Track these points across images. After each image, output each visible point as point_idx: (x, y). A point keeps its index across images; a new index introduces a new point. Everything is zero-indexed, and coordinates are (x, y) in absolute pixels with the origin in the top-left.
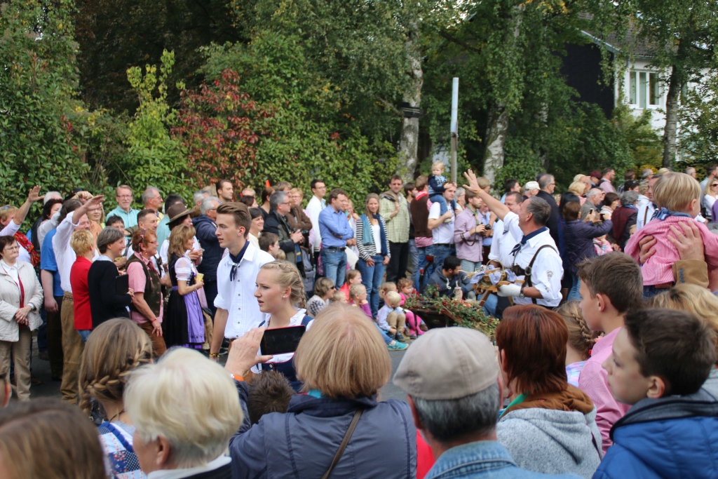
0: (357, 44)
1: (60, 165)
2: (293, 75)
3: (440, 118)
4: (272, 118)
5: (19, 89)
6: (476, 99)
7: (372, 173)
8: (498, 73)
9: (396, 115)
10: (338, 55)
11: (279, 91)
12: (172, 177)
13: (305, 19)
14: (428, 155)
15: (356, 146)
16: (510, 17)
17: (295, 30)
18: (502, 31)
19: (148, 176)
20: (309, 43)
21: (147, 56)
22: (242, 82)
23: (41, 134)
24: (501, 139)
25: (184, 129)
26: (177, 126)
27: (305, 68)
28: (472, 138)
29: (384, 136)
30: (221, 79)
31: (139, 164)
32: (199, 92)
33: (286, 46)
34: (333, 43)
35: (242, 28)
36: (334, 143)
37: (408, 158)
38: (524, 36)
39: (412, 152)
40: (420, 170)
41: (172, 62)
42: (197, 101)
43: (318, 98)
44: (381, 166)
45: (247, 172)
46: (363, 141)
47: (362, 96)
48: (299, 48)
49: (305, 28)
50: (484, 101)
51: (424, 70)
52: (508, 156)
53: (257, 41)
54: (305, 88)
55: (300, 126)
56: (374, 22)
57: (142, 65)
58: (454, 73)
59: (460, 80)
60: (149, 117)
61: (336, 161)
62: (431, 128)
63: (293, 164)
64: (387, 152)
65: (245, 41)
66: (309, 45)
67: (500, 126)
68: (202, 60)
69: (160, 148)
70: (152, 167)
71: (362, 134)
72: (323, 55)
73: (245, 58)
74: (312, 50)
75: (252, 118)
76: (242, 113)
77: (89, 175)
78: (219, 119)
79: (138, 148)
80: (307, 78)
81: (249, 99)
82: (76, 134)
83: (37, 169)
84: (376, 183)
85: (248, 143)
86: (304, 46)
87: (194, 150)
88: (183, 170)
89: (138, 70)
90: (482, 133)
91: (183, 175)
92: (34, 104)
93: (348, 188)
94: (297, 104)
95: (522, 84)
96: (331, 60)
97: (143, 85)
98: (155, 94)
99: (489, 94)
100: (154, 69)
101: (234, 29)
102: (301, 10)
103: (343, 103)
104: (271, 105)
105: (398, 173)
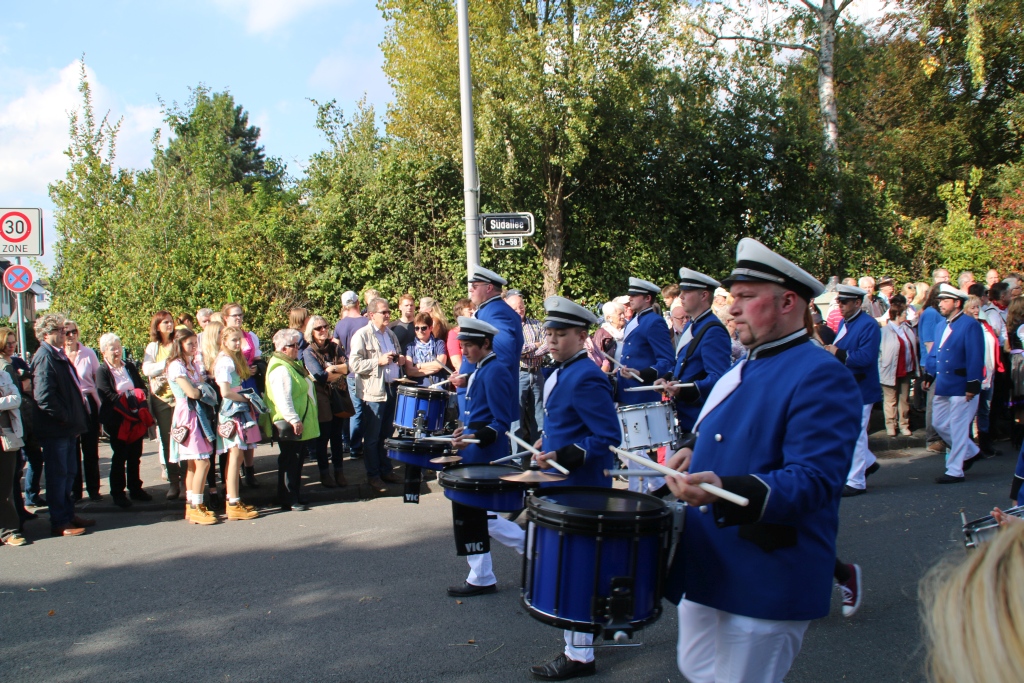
19: (960, 268)
25: (987, 231)
26: (980, 229)
31: (952, 258)
57: (953, 182)
68: (998, 176)
69: (969, 246)
79: (951, 246)
87: (995, 248)
89: (948, 186)
100: (962, 184)
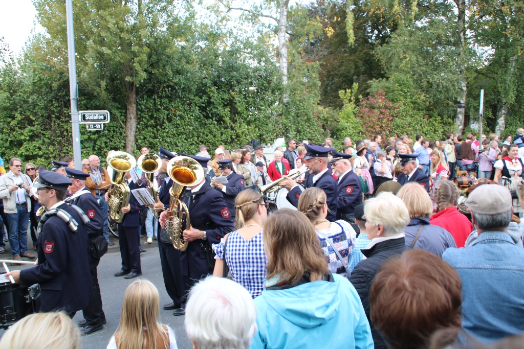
0: (436, 77)
1: (312, 130)
2: (408, 91)
3: (474, 107)
4: (398, 109)
5: (298, 101)
6: (492, 99)
7: (443, 132)
8: (503, 87)
9: (454, 107)
10: (428, 82)
11: (402, 98)
12: (356, 134)
13: (414, 67)
14: (468, 124)
15: (436, 121)
16: (509, 62)
17: (409, 72)
18: (505, 69)
20: (415, 77)
21: (346, 86)
22: (386, 95)
23: (305, 118)
24: (504, 117)
25: (362, 115)
26: (358, 113)
27: (413, 88)
28: (490, 116)
29: (448, 116)
30: (377, 94)
31: (343, 129)
32: (368, 99)
33: (405, 79)
34: (426, 77)
35: (386, 73)
36: (425, 120)
37: (459, 126)
38: (516, 70)
39: (461, 123)
40: (465, 131)
41: (357, 88)
42: (367, 103)
43: (418, 101)
44: (447, 129)
45: (387, 132)
46: (439, 118)
47: (439, 99)
48: (411, 80)
49: (413, 71)
50: (496, 100)
51: (467, 87)
52: (507, 124)
53: (393, 77)
54: (413, 96)
55: (411, 113)
56: (444, 67)
57: (345, 89)
58: (481, 88)
59: (484, 91)
60: (347, 110)
61: (426, 127)
62: (470, 112)
63: (407, 128)
64: (450, 123)
65: (388, 78)
66: (415, 78)
67: (503, 111)
68: (369, 87)
69: (351, 123)
70: (348, 130)
71: (439, 115)
72: (421, 82)
73: (387, 85)
74: (417, 80)
75: (389, 109)
76: (386, 107)
77: (323, 134)
78: (376, 110)
79: (343, 123)
80: (414, 92)
81: (389, 101)
82: (319, 117)
83: (304, 131)
84: (444, 137)
85: (388, 120)
86: (413, 78)
87: (365, 123)
88: (361, 131)
89: (343, 91)
90: (495, 113)
91: (361, 133)
92: (303, 106)
93: (431, 139)
94: (409, 103)
95: (516, 92)
96: (425, 84)
97: (345, 97)
98: (350, 101)
99: (499, 97)
100: (350, 91)
101: (382, 74)
102: (412, 64)
103: (430, 102)
104: (398, 104)
105: (454, 132)
